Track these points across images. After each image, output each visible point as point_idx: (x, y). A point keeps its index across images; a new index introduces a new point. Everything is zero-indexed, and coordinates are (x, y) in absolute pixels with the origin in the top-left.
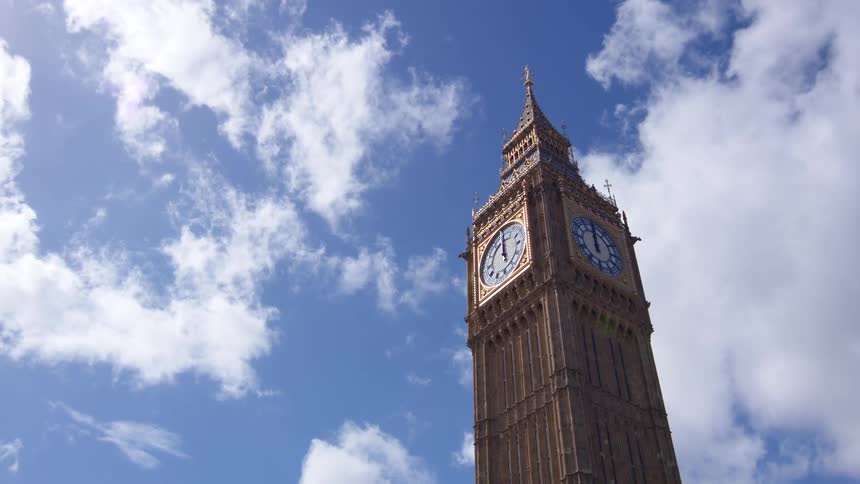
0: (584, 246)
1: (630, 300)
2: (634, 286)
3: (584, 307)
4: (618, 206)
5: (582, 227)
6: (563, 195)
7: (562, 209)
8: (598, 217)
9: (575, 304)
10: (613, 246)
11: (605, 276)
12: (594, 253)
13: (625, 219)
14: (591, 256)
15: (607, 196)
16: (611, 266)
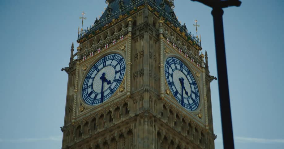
0: (171, 84)
1: (202, 134)
2: (207, 120)
3: (166, 138)
4: (202, 46)
5: (173, 66)
6: (162, 36)
7: (159, 48)
8: (186, 58)
9: (159, 134)
10: (195, 84)
11: (185, 111)
12: (179, 90)
13: (206, 58)
14: (177, 93)
15: (195, 35)
16: (191, 102)
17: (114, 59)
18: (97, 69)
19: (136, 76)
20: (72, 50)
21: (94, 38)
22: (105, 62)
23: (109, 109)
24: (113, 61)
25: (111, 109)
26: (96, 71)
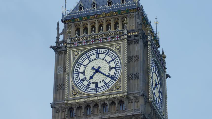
14: (154, 94)
17: (108, 54)
18: (89, 58)
19: (130, 78)
20: (58, 29)
21: (80, 23)
22: (98, 54)
23: (104, 101)
24: (107, 56)
25: (107, 102)
26: (87, 59)
